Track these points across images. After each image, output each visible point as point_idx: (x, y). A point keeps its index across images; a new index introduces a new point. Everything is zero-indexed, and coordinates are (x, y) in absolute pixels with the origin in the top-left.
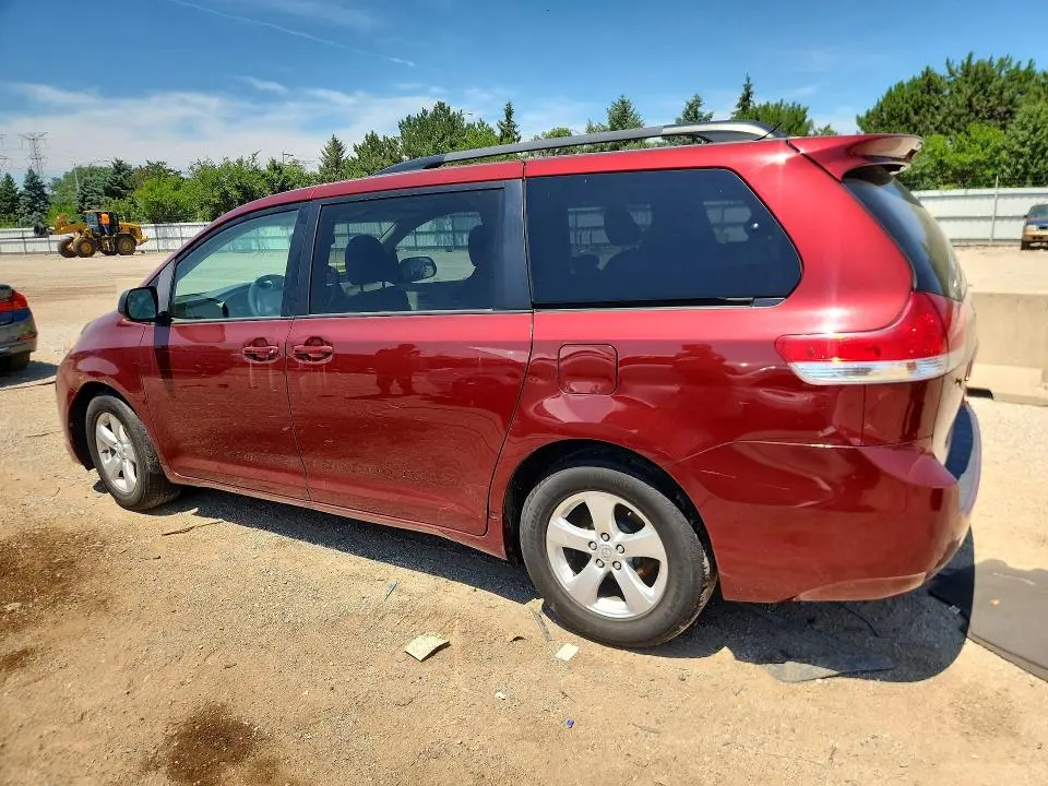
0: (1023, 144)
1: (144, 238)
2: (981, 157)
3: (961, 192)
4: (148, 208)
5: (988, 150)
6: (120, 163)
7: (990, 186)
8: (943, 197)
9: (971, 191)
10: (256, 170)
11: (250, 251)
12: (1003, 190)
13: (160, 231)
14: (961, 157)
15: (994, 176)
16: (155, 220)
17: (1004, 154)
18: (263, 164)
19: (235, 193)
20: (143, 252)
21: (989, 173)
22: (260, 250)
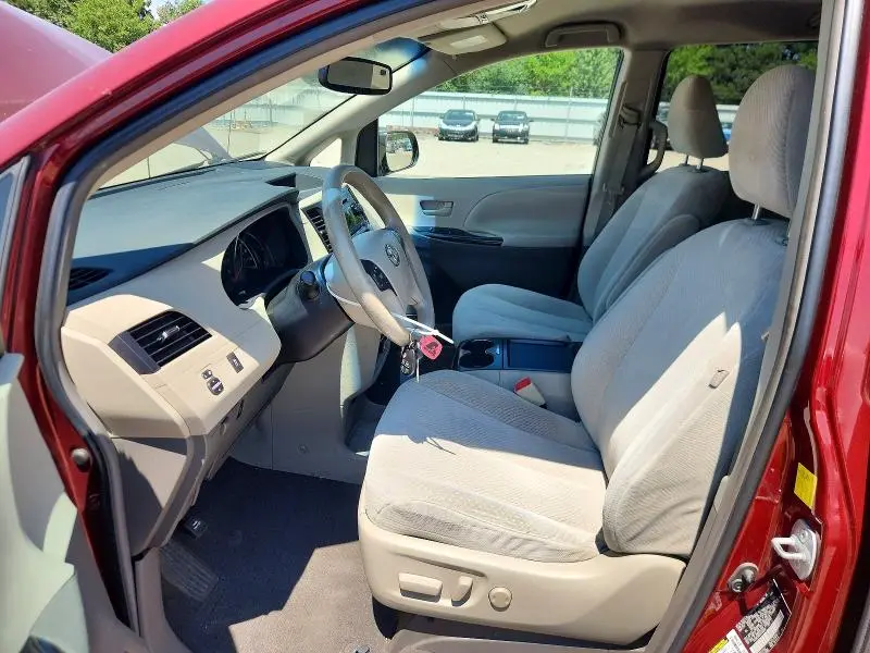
0: (588, 63)
2: (560, 71)
3: (545, 98)
5: (565, 66)
7: (566, 95)
8: (533, 102)
9: (553, 99)
12: (574, 99)
14: (546, 70)
15: (568, 87)
17: (574, 70)
21: (565, 85)
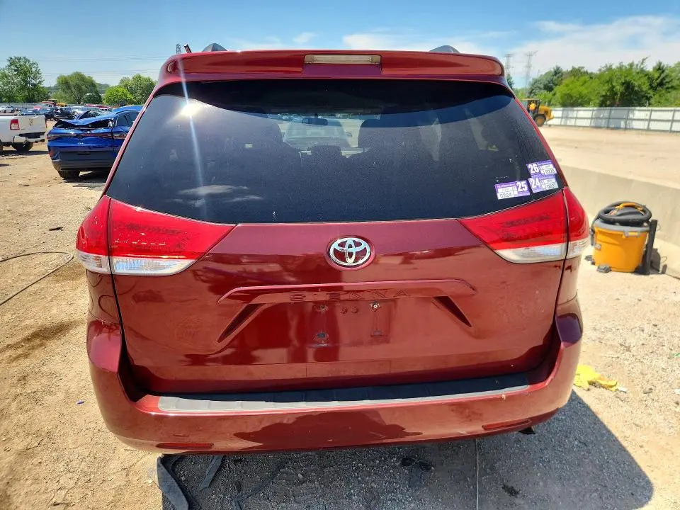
1: (552, 116)
4: (562, 97)
6: (558, 68)
10: (642, 70)
11: (617, 128)
13: (565, 112)
16: (564, 105)
18: (650, 67)
19: (618, 87)
20: (550, 126)
22: (626, 129)
